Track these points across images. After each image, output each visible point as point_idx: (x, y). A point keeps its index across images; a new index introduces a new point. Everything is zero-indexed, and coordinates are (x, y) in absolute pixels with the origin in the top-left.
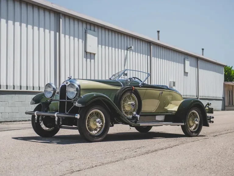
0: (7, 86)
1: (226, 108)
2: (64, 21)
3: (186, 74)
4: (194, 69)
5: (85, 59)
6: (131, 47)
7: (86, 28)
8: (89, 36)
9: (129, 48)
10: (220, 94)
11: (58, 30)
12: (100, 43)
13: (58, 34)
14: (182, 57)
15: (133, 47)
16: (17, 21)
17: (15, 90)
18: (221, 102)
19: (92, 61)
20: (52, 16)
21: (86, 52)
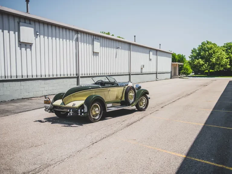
0: (49, 75)
1: (172, 77)
2: (80, 35)
3: (150, 60)
4: (155, 56)
5: (93, 56)
7: (94, 38)
8: (95, 42)
9: (118, 48)
10: (169, 70)
11: (77, 40)
12: (101, 45)
13: (77, 42)
14: (148, 50)
15: (120, 47)
16: (54, 37)
17: (54, 77)
18: (170, 74)
19: (97, 56)
20: (74, 32)
21: (94, 52)
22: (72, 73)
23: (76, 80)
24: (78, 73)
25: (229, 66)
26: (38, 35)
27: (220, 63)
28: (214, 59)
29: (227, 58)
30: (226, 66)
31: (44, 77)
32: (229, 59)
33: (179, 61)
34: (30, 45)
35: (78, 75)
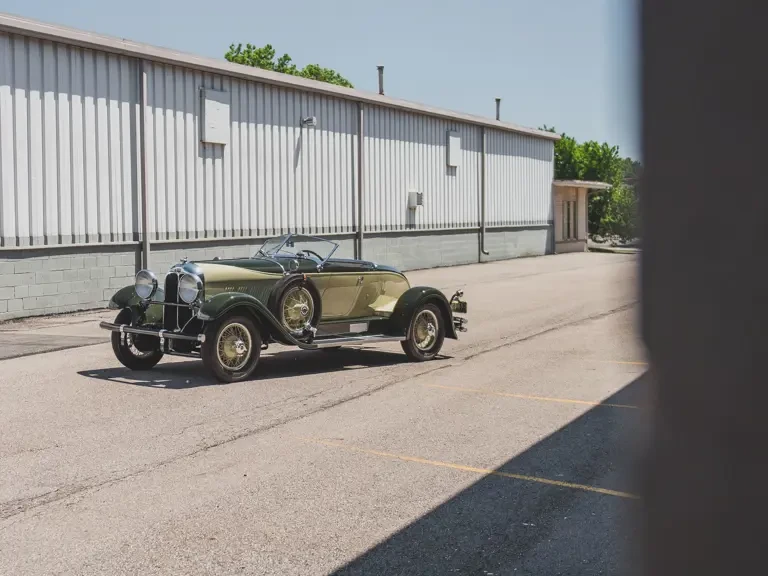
0: (31, 238)
1: (558, 247)
2: (150, 77)
3: (451, 170)
4: (473, 156)
5: (201, 161)
6: (310, 120)
7: (203, 86)
8: (209, 104)
9: (305, 122)
10: (542, 212)
11: (137, 97)
12: (236, 116)
13: (138, 106)
14: (441, 129)
15: (315, 119)
16: (49, 90)
17: (49, 246)
18: (545, 232)
19: (218, 161)
20: (125, 66)
21: (203, 143)
22: (117, 230)
23: (131, 256)
24: (140, 231)
31: (14, 247)
33: (591, 175)
35: (141, 240)
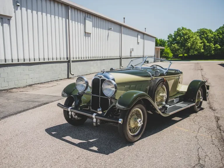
0: (34, 59)
1: (156, 61)
2: (71, 11)
3: (138, 43)
5: (85, 37)
6: (111, 28)
7: (85, 16)
8: (87, 21)
9: (110, 29)
10: (153, 53)
11: (67, 17)
12: (94, 26)
13: (67, 20)
14: (136, 33)
17: (41, 61)
18: (154, 58)
19: (89, 38)
20: (64, 7)
21: (85, 32)
22: (62, 57)
23: (66, 64)
24: (69, 57)
25: (202, 51)
26: (19, 5)
27: (195, 48)
28: (190, 43)
29: (201, 43)
30: (200, 50)
31: (29, 62)
32: (203, 44)
34: (9, 18)
35: (69, 59)
